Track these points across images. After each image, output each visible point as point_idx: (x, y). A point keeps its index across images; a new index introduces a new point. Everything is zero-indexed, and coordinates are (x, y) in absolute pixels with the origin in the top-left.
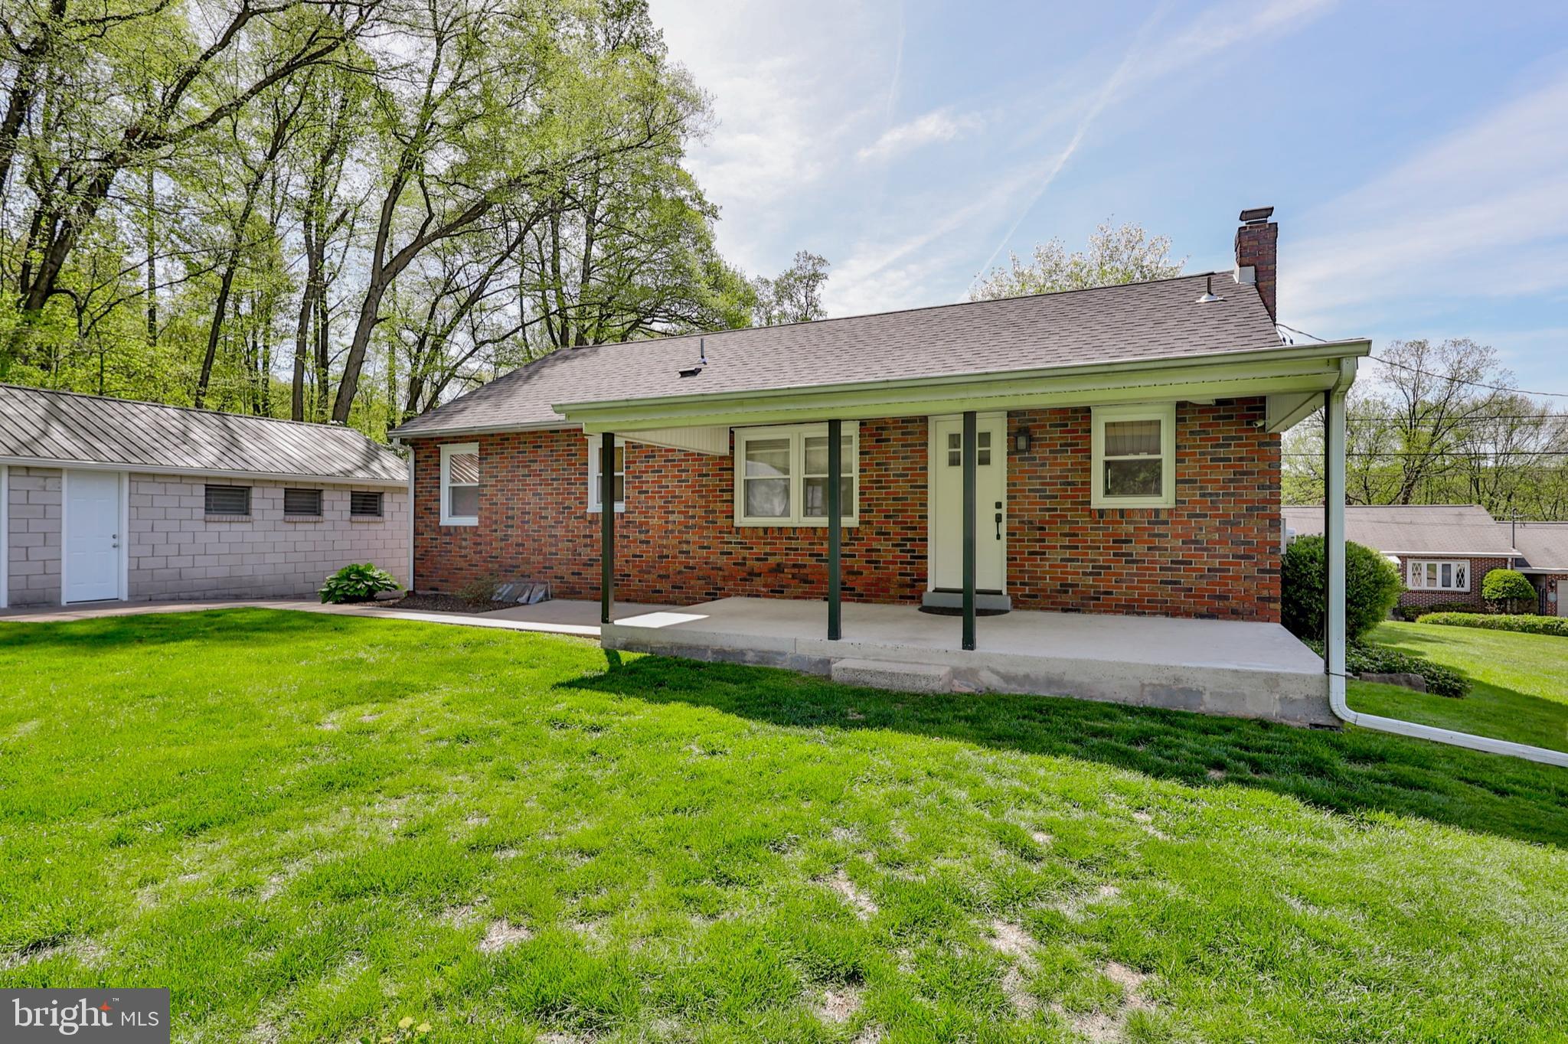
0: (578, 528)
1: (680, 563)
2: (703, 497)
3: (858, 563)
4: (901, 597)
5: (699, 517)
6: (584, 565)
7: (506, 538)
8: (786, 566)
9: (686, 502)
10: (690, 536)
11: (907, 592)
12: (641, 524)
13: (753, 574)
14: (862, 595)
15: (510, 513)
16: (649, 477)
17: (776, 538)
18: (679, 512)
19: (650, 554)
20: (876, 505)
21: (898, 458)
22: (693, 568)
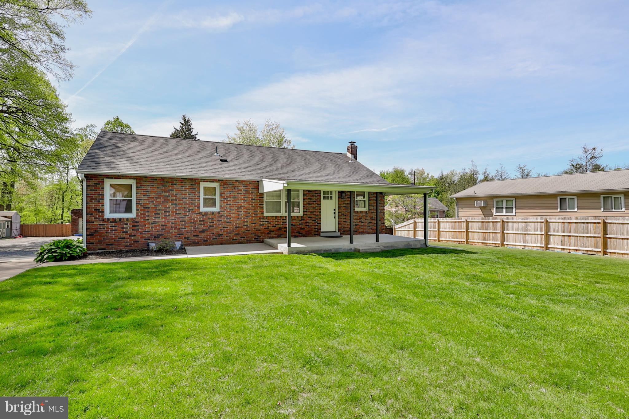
0: (196, 218)
1: (244, 229)
2: (253, 206)
3: (303, 226)
4: (315, 235)
5: (252, 213)
6: (201, 232)
7: (155, 223)
8: (282, 228)
9: (246, 208)
10: (248, 220)
11: (316, 233)
12: (227, 216)
13: (271, 231)
14: (304, 235)
15: (157, 212)
16: (231, 199)
17: (279, 220)
18: (243, 212)
19: (231, 227)
20: (308, 210)
21: (314, 197)
22: (249, 231)
